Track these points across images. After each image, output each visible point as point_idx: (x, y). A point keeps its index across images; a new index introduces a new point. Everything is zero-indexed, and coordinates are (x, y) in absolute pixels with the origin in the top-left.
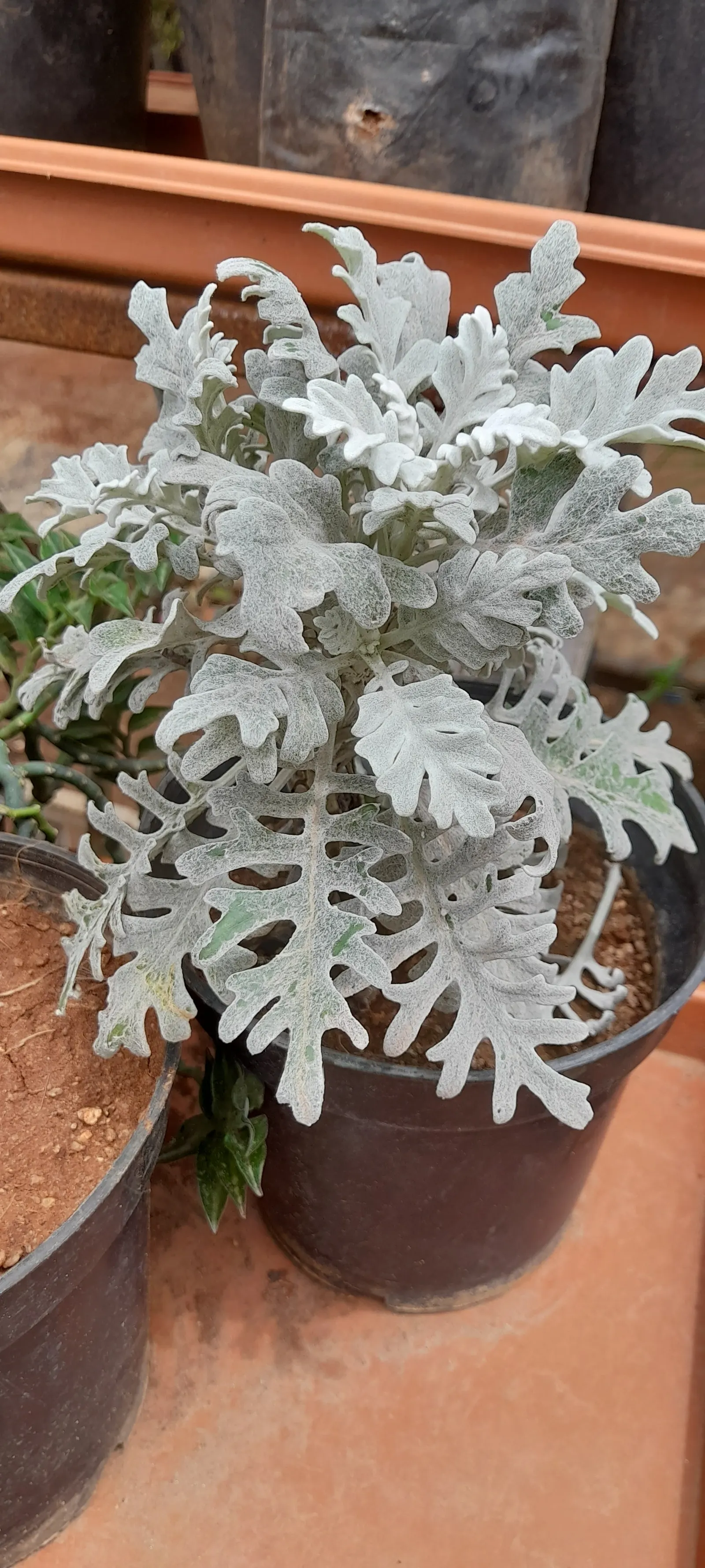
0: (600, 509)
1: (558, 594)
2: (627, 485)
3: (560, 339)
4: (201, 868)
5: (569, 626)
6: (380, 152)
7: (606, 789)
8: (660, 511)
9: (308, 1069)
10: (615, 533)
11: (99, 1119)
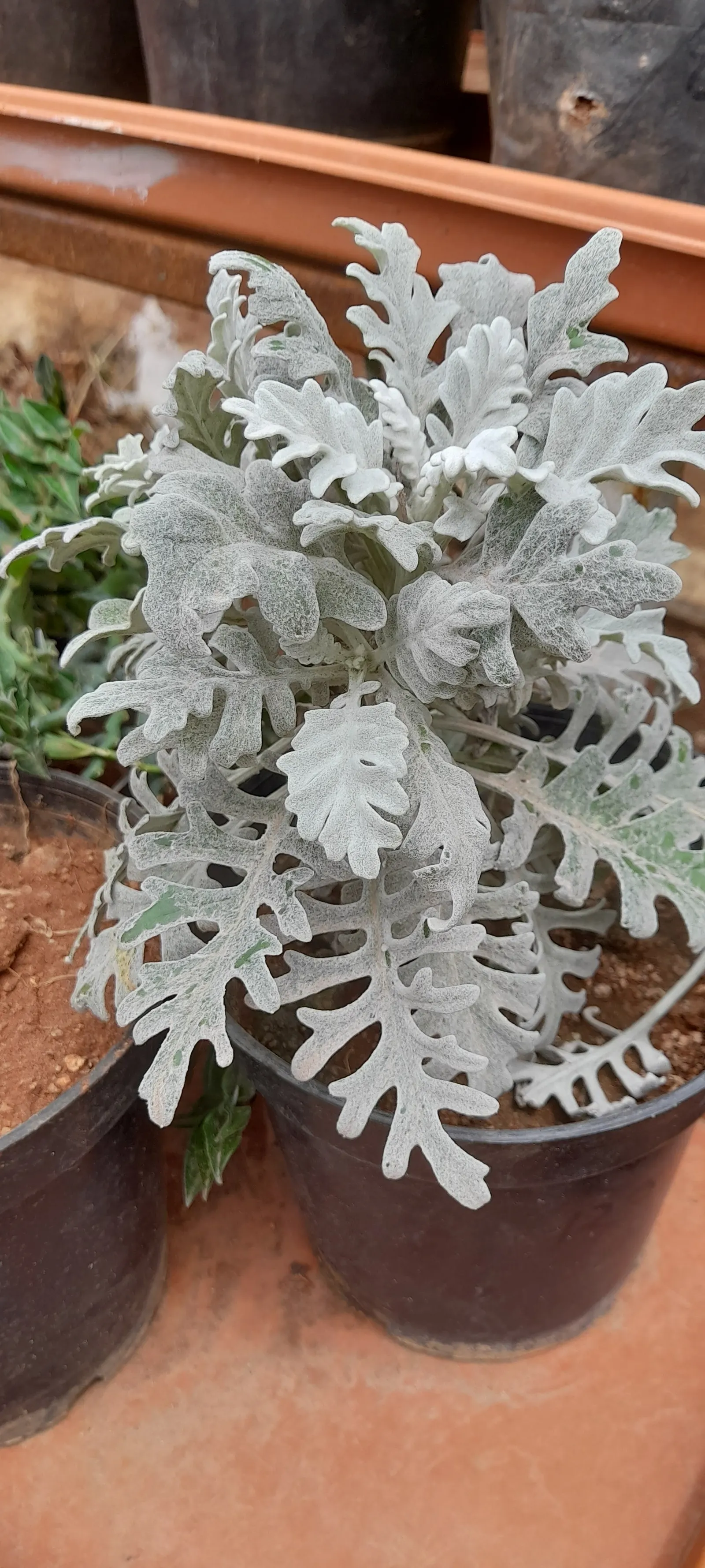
0: (547, 552)
1: (498, 637)
2: (574, 528)
3: (577, 360)
4: (146, 854)
5: (503, 673)
6: (591, 140)
8: (598, 562)
9: (171, 1072)
10: (555, 580)
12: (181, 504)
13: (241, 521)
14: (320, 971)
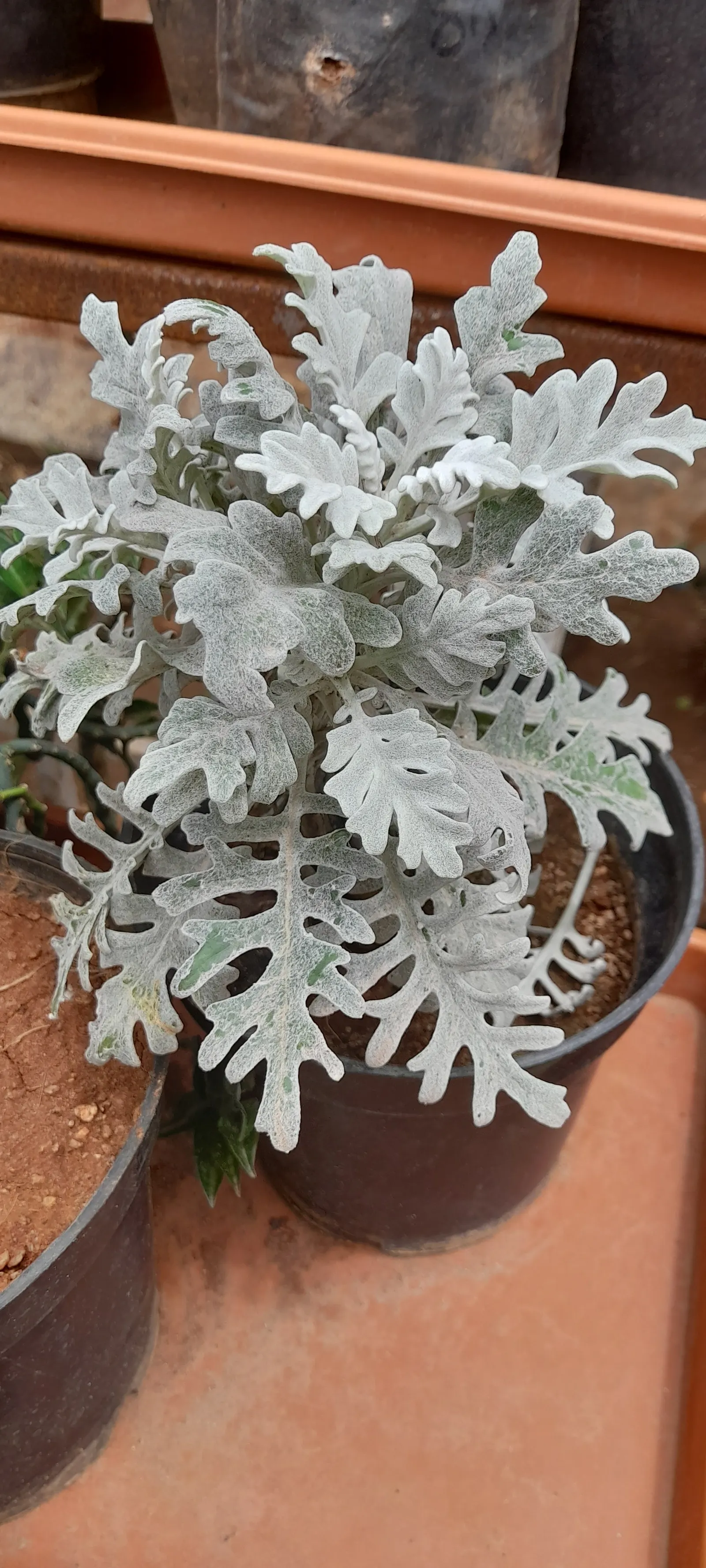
0: (561, 551)
1: (522, 634)
2: (589, 527)
3: (522, 361)
4: (177, 900)
5: (533, 665)
6: (342, 101)
7: (582, 780)
8: (621, 556)
9: (286, 1100)
10: (577, 576)
11: (95, 1116)
12: (220, 569)
13: (255, 570)
14: (373, 964)
